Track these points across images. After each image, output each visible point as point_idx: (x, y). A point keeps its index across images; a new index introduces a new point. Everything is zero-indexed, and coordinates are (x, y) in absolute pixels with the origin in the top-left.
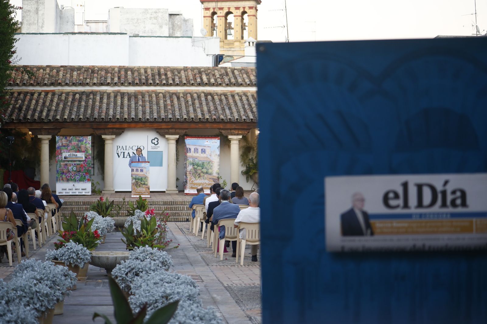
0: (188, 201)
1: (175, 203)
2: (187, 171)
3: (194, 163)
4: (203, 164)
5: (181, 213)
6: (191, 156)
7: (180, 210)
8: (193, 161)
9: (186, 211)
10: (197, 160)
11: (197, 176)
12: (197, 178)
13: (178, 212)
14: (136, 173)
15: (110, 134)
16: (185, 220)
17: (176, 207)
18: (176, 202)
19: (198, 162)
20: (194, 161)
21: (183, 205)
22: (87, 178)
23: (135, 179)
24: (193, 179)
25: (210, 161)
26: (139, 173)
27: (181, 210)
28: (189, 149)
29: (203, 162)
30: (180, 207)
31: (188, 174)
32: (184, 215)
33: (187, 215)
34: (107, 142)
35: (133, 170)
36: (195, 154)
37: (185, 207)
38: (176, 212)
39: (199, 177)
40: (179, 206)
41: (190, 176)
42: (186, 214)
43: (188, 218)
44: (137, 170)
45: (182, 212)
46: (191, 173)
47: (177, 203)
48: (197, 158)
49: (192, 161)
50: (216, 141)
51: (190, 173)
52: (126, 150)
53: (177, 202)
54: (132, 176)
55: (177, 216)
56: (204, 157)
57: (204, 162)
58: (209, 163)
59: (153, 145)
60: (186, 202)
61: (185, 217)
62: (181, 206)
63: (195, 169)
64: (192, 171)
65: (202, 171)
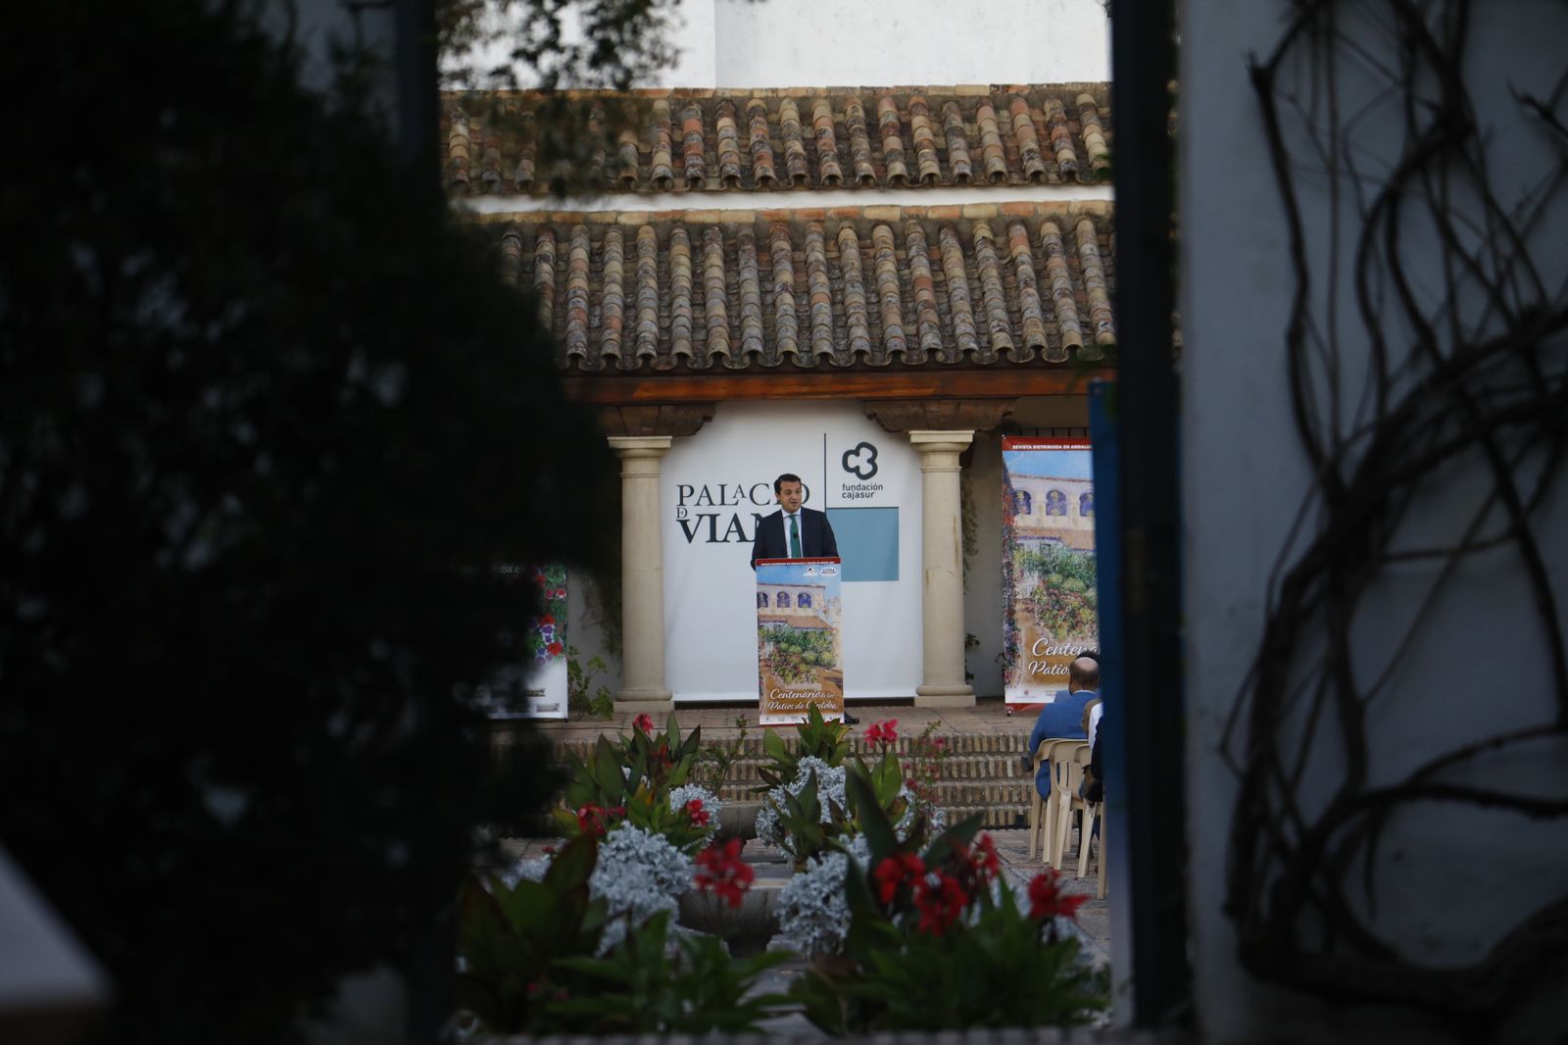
0: (1020, 734)
1: (964, 746)
2: (1016, 601)
3: (1048, 560)
5: (992, 789)
6: (1034, 530)
7: (983, 775)
8: (1041, 550)
9: (1013, 783)
10: (1060, 545)
11: (1064, 620)
12: (1063, 632)
13: (976, 784)
14: (779, 612)
15: (645, 429)
16: (1011, 822)
17: (968, 764)
18: (965, 741)
20: (1046, 551)
21: (999, 752)
22: (548, 639)
23: (776, 639)
24: (1045, 637)
26: (794, 611)
27: (989, 778)
28: (1021, 496)
30: (987, 764)
31: (1019, 615)
32: (1006, 799)
33: (1015, 798)
34: (632, 468)
35: (765, 596)
36: (1050, 518)
37: (1009, 763)
38: (967, 784)
39: (1073, 627)
40: (981, 759)
41: (1029, 624)
42: (1015, 793)
43: (1021, 813)
44: (784, 599)
45: (993, 783)
46: (1032, 611)
47: (973, 746)
48: (1059, 539)
49: (1036, 551)
51: (1030, 606)
52: (723, 503)
53: (969, 742)
54: (760, 627)
55: (973, 803)
59: (853, 479)
60: (1012, 740)
61: (1010, 807)
62: (991, 759)
63: (1051, 590)
64: (1037, 597)
65: (1085, 597)
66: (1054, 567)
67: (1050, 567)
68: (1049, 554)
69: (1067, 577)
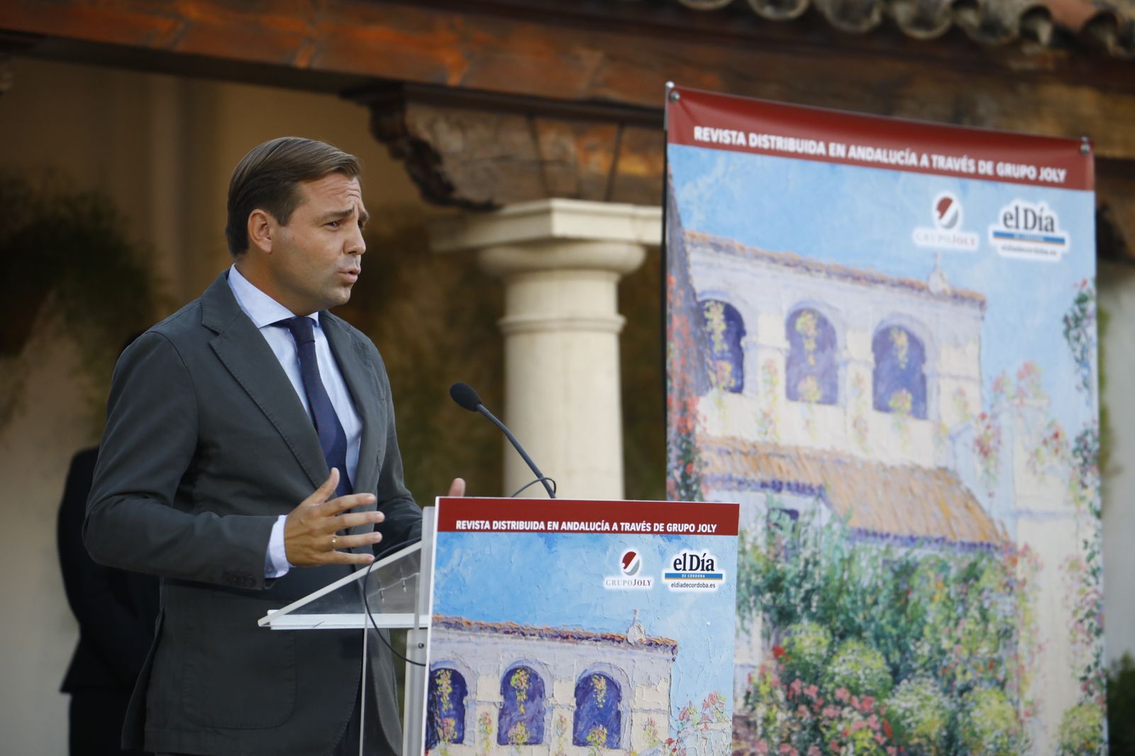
3: (791, 569)
4: (900, 599)
6: (753, 454)
10: (825, 516)
19: (849, 561)
20: (785, 537)
25: (986, 548)
29: (900, 553)
36: (796, 412)
44: (524, 702)
48: (817, 492)
50: (1045, 203)
56: (915, 469)
57: (919, 554)
58: (971, 575)
63: (797, 685)
64: (761, 710)
65: (888, 716)
66: (807, 599)
67: (796, 597)
68: (793, 551)
69: (843, 637)
